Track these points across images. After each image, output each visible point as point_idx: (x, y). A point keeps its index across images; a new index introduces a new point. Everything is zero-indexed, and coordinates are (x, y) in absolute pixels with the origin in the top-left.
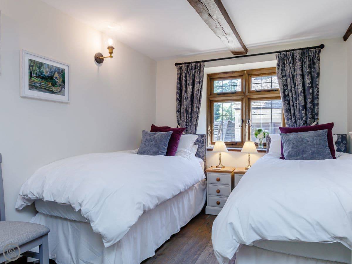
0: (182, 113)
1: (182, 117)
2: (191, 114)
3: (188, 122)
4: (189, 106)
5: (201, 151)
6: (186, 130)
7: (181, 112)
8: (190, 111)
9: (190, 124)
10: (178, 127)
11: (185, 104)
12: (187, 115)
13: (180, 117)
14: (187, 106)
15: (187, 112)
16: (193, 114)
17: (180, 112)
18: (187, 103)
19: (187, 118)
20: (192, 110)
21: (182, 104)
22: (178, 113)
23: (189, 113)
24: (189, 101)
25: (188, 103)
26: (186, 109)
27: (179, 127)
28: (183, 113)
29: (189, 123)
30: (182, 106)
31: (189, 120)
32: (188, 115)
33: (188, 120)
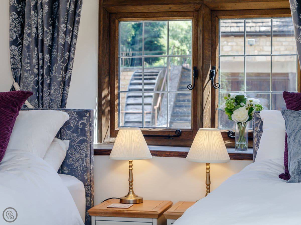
0: (25, 49)
1: (27, 61)
2: (50, 52)
3: (43, 75)
4: (45, 29)
5: (77, 156)
6: (38, 98)
7: (22, 44)
8: (47, 42)
9: (49, 81)
10: (13, 88)
11: (33, 23)
12: (40, 55)
13: (21, 59)
14: (40, 29)
15: (39, 46)
16: (57, 52)
17: (20, 44)
18: (40, 21)
19: (41, 62)
20: (53, 39)
21: (26, 23)
22: (14, 47)
23: (46, 49)
24: (45, 14)
25: (42, 21)
26: (37, 39)
27: (18, 88)
28: (28, 47)
29: (45, 77)
30: (26, 28)
31: (45, 67)
32: (43, 55)
33: (42, 67)
